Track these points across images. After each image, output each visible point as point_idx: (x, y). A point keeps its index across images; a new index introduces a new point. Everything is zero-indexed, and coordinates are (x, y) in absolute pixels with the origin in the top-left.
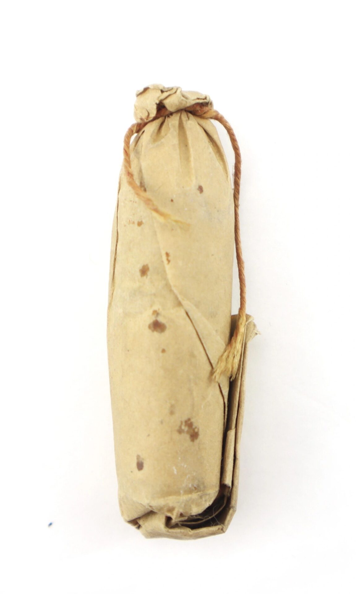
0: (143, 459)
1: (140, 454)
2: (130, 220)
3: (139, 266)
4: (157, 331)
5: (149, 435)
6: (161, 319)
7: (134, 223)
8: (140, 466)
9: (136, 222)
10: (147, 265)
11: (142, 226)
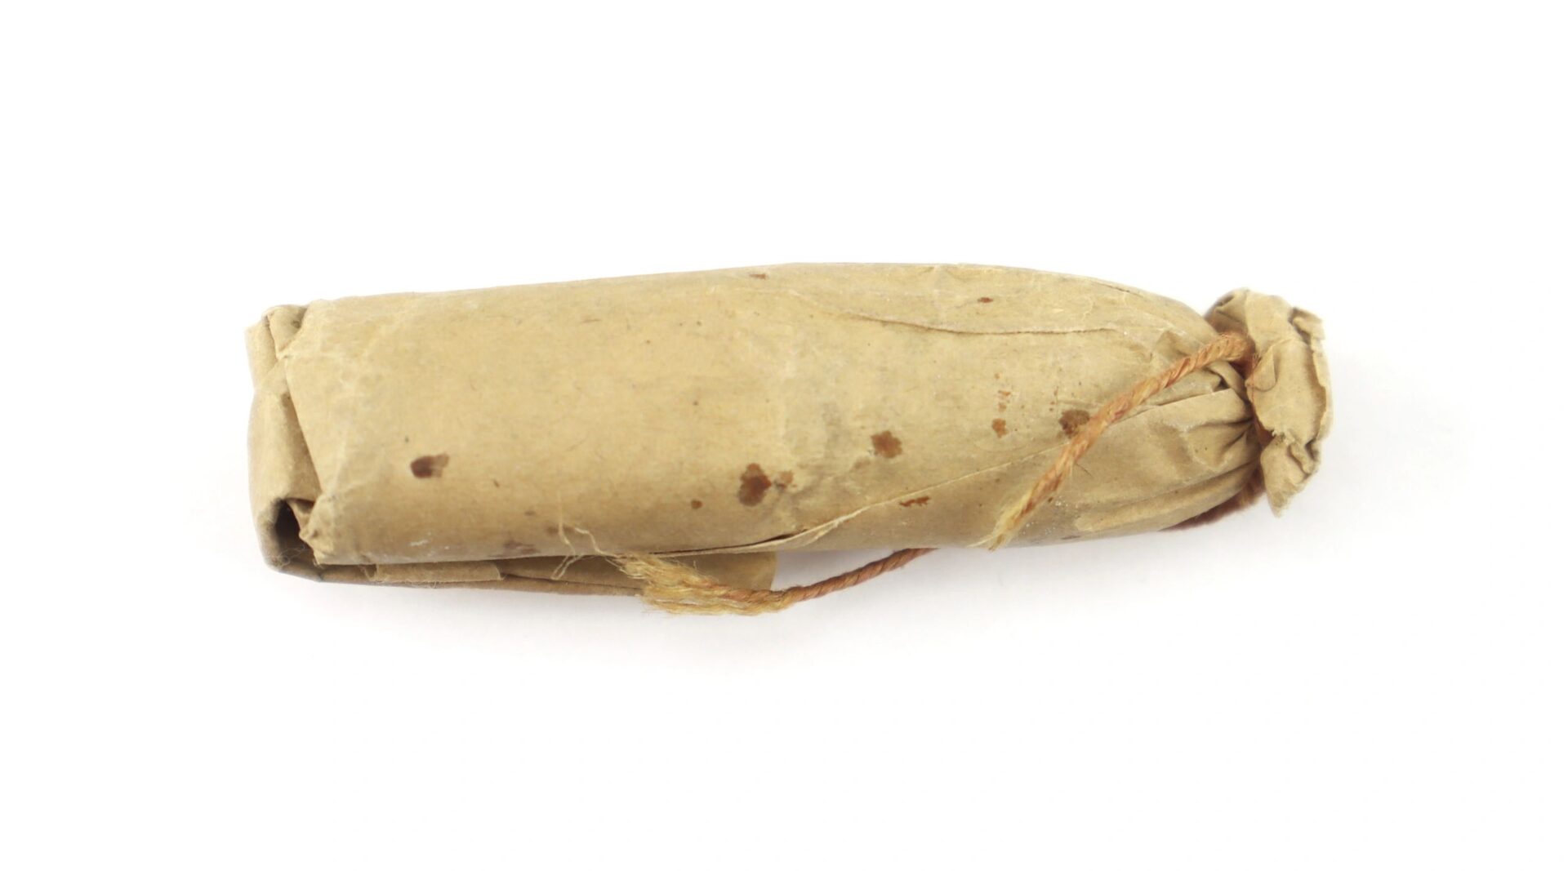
0: (439, 475)
1: (452, 464)
2: (1009, 396)
3: (898, 430)
4: (743, 487)
5: (497, 484)
6: (771, 494)
7: (1002, 407)
8: (423, 468)
9: (1004, 416)
10: (900, 451)
11: (994, 433)
